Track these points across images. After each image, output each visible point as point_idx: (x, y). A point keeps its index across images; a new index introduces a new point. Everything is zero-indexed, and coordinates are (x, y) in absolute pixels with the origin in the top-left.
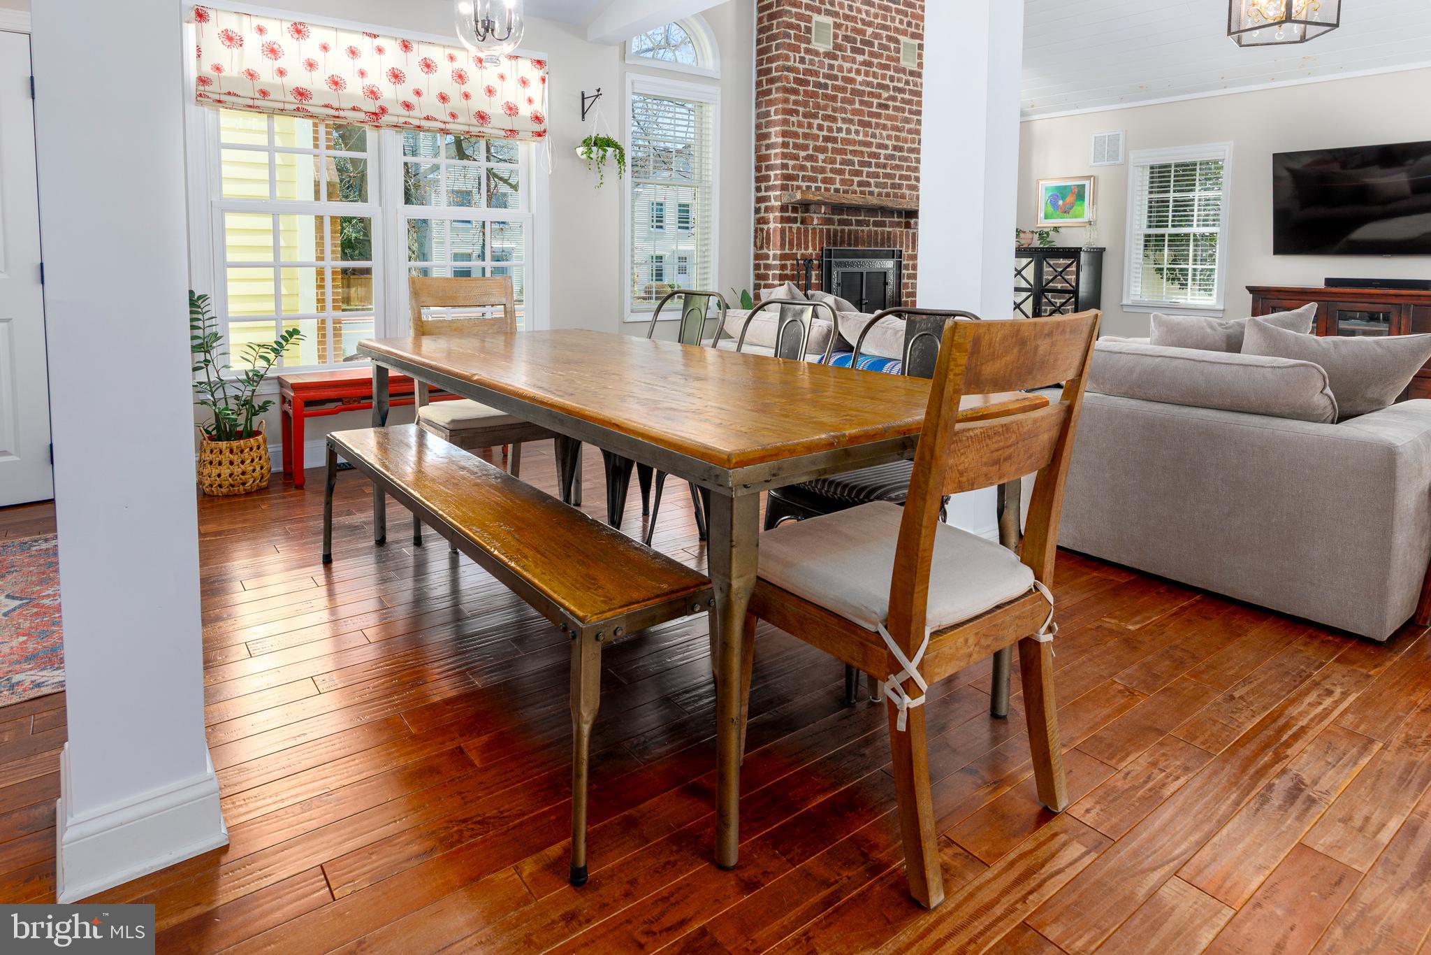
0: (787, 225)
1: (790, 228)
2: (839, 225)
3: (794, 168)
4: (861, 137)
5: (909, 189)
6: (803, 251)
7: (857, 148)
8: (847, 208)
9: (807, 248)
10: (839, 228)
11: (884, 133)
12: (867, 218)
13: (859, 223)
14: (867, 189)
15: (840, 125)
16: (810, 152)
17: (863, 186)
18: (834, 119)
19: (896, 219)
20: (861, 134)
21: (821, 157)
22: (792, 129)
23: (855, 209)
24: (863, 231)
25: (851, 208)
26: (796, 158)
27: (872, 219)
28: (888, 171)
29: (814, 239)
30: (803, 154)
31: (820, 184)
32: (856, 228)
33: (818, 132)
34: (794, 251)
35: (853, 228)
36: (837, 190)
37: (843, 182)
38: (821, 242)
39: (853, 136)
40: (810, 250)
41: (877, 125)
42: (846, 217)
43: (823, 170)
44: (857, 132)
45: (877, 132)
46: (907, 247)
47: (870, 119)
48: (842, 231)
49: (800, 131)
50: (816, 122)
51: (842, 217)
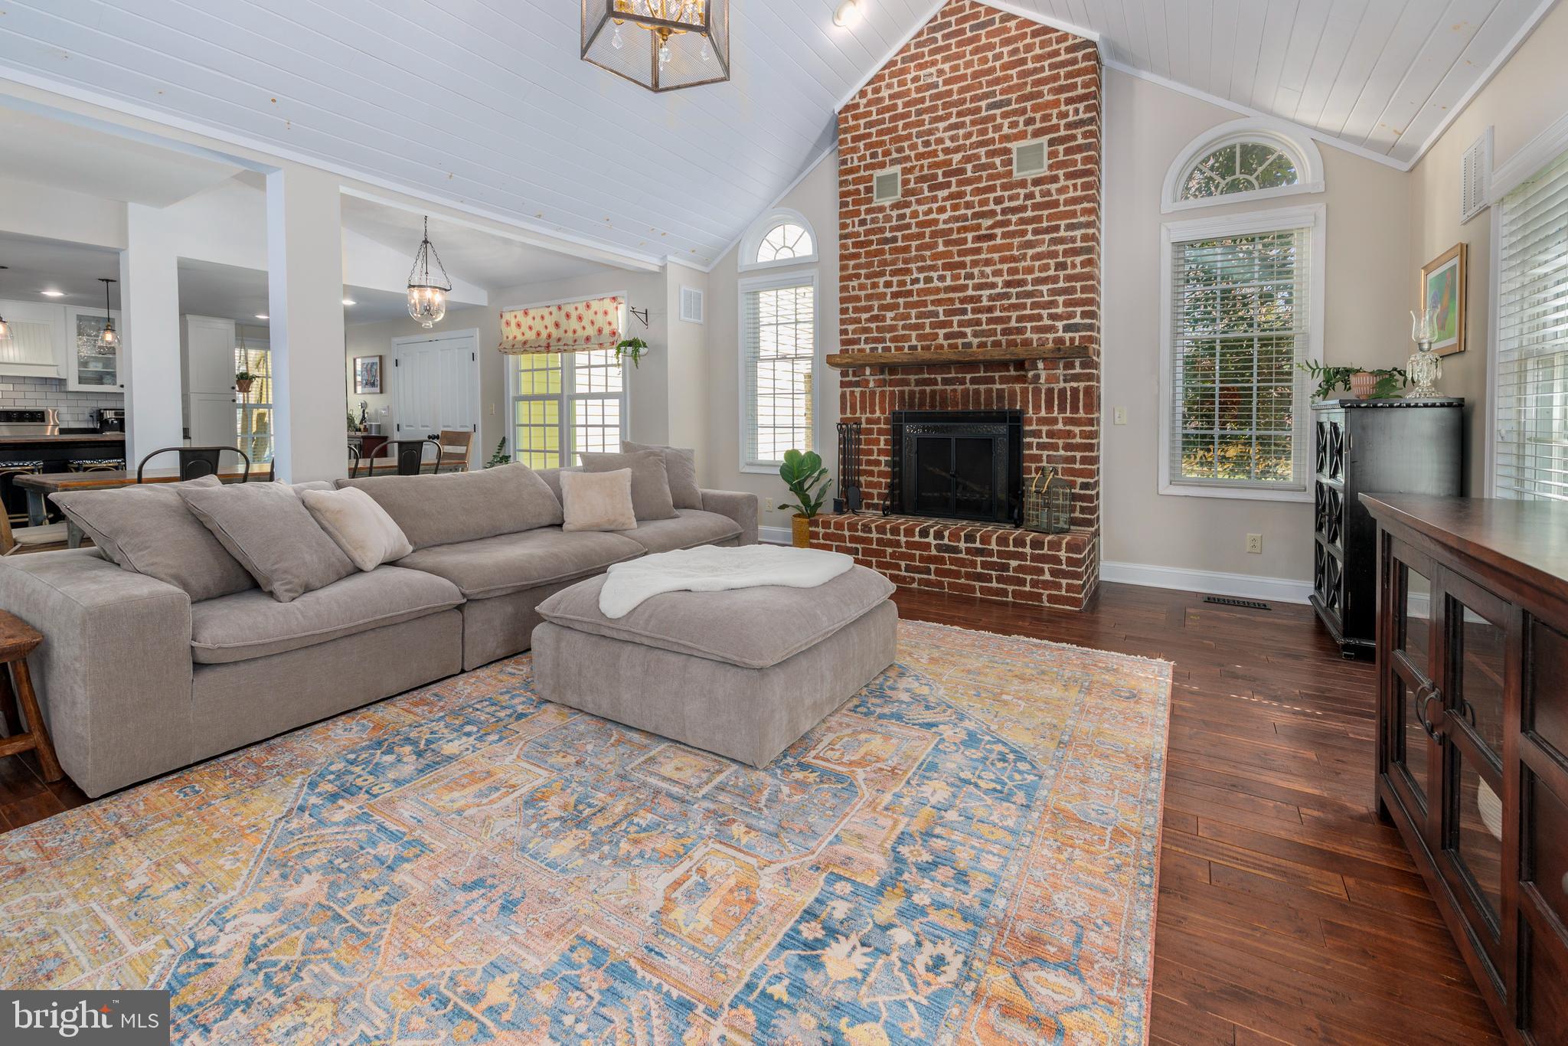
0: (848, 390)
1: (852, 393)
2: (916, 385)
3: (854, 332)
4: (949, 282)
5: (1037, 333)
6: (868, 415)
7: (942, 296)
8: (928, 366)
9: (873, 412)
10: (917, 389)
11: (988, 270)
12: (960, 375)
13: (945, 381)
14: (960, 341)
15: (915, 275)
16: (876, 312)
17: (954, 338)
18: (908, 271)
19: (1013, 373)
20: (948, 279)
21: (890, 315)
22: (852, 293)
23: (943, 366)
24: (955, 391)
25: (934, 365)
26: (858, 321)
27: (968, 376)
28: (997, 314)
29: (882, 402)
30: (864, 316)
31: (888, 344)
32: (943, 387)
33: (885, 290)
34: (858, 415)
35: (939, 387)
36: (911, 348)
37: (920, 338)
38: (892, 404)
39: (936, 283)
40: (878, 414)
41: (975, 264)
42: (926, 376)
43: (893, 328)
44: (942, 278)
45: (976, 271)
46: (1037, 408)
47: (962, 259)
48: (923, 392)
49: (863, 293)
50: (881, 281)
51: (921, 376)
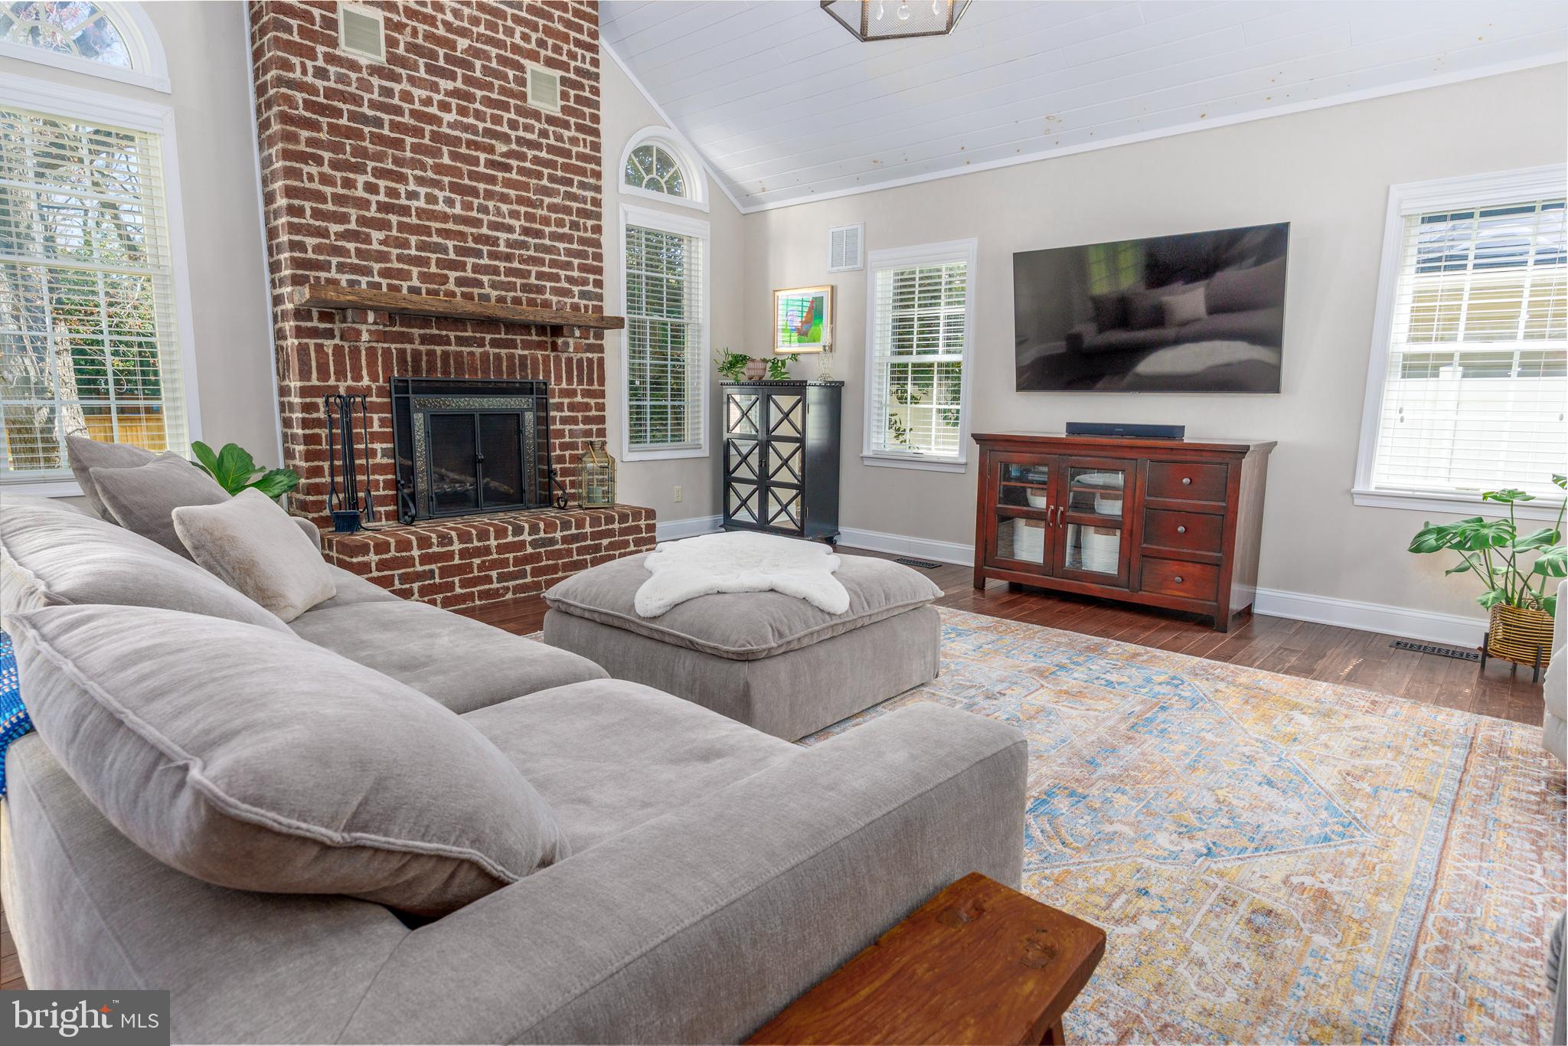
0: (311, 342)
1: (319, 348)
2: (422, 343)
3: (317, 249)
4: (458, 210)
5: (556, 295)
6: (350, 382)
7: (450, 226)
8: (437, 318)
9: (358, 377)
10: (423, 348)
11: (504, 208)
12: (478, 335)
13: (461, 341)
14: (476, 291)
15: (412, 187)
16: (353, 226)
17: (468, 286)
18: (401, 178)
19: (535, 338)
20: (458, 205)
21: (377, 235)
22: (308, 185)
23: (455, 321)
24: (472, 354)
25: (446, 318)
26: (323, 233)
27: (488, 337)
28: (516, 265)
29: (372, 364)
30: (335, 228)
31: (377, 279)
32: (459, 349)
33: (366, 195)
34: (332, 382)
35: (453, 348)
36: (413, 290)
37: (425, 277)
38: (387, 368)
39: (441, 207)
40: (366, 381)
41: (489, 195)
42: (435, 332)
43: (383, 257)
44: (450, 202)
45: (491, 204)
46: (559, 379)
47: (474, 184)
48: (431, 354)
49: (328, 190)
50: (361, 179)
51: (428, 331)
